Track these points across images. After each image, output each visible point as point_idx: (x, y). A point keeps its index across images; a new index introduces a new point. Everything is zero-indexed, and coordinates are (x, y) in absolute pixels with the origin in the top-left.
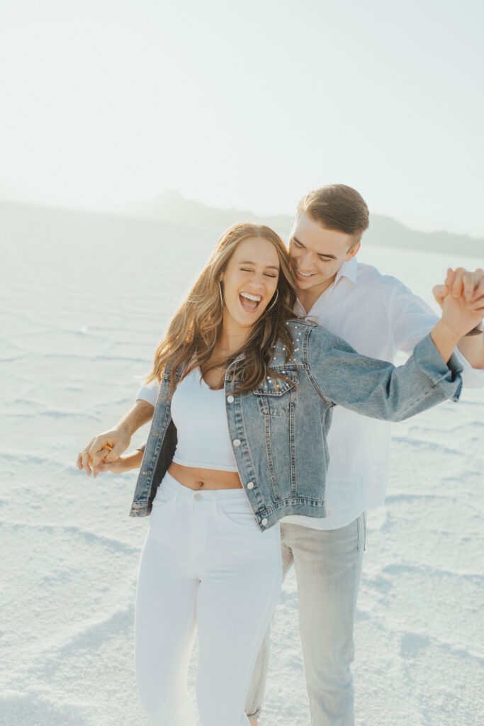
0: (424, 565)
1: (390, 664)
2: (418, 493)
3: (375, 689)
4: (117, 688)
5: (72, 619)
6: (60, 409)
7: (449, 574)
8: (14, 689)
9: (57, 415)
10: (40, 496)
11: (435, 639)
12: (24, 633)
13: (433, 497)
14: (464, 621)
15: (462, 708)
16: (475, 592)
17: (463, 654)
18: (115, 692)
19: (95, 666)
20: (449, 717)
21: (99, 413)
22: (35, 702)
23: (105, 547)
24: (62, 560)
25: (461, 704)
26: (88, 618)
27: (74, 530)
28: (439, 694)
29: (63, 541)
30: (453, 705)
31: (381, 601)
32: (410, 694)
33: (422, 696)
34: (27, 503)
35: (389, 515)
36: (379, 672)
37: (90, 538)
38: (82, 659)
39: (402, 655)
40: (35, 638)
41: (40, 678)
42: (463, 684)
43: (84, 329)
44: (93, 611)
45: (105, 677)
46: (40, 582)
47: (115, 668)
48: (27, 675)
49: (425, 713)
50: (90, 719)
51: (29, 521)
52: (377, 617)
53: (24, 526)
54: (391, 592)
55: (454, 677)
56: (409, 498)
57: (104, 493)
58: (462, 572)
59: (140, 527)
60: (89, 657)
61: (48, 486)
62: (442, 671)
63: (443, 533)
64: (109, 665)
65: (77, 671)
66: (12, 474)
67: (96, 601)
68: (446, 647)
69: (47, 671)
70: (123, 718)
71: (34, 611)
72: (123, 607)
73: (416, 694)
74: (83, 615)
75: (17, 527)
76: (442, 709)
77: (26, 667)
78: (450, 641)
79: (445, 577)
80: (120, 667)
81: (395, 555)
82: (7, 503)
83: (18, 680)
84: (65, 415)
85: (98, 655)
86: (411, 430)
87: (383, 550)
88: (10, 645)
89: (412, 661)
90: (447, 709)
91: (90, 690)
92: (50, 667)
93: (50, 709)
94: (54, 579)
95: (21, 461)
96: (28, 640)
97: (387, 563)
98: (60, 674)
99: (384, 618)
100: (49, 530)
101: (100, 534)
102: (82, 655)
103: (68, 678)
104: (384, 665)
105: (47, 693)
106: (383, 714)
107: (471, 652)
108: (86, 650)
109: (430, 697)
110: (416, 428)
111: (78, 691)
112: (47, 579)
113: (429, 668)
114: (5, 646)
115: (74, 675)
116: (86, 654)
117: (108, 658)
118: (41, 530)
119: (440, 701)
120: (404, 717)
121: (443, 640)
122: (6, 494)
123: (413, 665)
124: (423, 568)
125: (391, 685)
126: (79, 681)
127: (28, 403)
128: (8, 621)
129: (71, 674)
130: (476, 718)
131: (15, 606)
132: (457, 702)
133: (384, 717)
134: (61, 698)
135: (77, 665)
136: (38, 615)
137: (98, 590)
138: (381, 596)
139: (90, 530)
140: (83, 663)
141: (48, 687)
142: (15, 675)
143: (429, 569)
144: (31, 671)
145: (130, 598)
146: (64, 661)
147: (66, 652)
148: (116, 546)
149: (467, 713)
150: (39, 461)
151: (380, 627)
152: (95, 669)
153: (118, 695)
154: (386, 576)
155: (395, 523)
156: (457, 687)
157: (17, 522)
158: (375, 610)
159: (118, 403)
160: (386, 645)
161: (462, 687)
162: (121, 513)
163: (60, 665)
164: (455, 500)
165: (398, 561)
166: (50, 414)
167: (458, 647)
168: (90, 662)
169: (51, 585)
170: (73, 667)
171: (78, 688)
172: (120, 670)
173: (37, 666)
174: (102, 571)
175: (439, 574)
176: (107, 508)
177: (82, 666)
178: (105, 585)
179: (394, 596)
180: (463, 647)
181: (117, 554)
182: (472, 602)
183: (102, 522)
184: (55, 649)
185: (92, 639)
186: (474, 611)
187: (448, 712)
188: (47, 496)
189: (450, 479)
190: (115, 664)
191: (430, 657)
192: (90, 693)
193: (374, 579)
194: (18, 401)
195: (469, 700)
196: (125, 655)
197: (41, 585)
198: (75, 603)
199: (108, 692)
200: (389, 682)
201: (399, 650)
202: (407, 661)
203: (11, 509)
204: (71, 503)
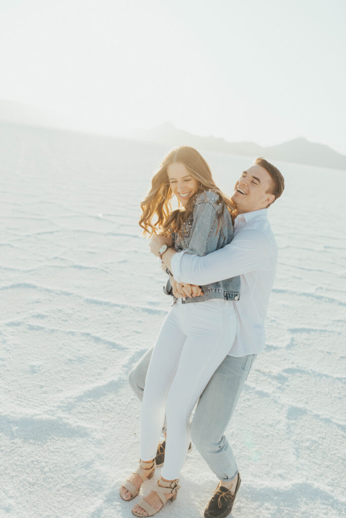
0: (311, 370)
1: (279, 422)
2: (315, 328)
3: (266, 434)
4: (109, 420)
5: (84, 383)
6: (83, 265)
7: (327, 376)
8: (49, 415)
9: (80, 268)
10: (67, 314)
11: (311, 411)
12: (55, 388)
13: (325, 331)
14: (332, 403)
15: (321, 449)
16: (342, 388)
17: (328, 421)
18: (107, 422)
19: (96, 408)
20: (312, 452)
21: (107, 268)
22: (60, 423)
23: (107, 345)
24: (79, 351)
25: (320, 447)
26: (93, 382)
27: (88, 335)
28: (308, 440)
29: (81, 340)
30: (315, 447)
31: (279, 388)
32: (288, 439)
33: (297, 440)
34: (59, 318)
35: (292, 339)
36: (271, 426)
37: (97, 340)
38: (89, 404)
39: (288, 418)
40: (61, 390)
41: (64, 411)
42: (324, 436)
43: (100, 215)
44: (97, 379)
45: (102, 414)
46: (66, 361)
47: (108, 410)
48: (56, 408)
49: (297, 449)
50: (92, 433)
51: (60, 328)
52: (274, 396)
53: (57, 330)
54: (286, 384)
55: (319, 433)
56: (308, 331)
57: (107, 315)
58: (335, 376)
59: (129, 336)
60: (93, 403)
61: (73, 309)
62: (312, 429)
63: (328, 352)
64: (105, 408)
65: (86, 409)
66: (50, 301)
67: (99, 374)
68: (317, 416)
69: (68, 408)
70: (112, 435)
71: (62, 377)
72: (116, 379)
73: (292, 439)
74: (91, 381)
75: (53, 331)
76: (308, 448)
77: (56, 405)
78: (320, 413)
79: (324, 378)
80: (111, 410)
81: (293, 363)
82: (47, 317)
83: (51, 411)
84: (85, 268)
85: (99, 403)
86: (317, 289)
87: (285, 359)
88: (47, 393)
89: (293, 421)
90: (311, 449)
91: (93, 420)
92: (70, 406)
93: (69, 427)
94: (74, 360)
95: (56, 294)
96: (58, 391)
97: (286, 367)
98: (76, 410)
99: (279, 397)
100: (73, 333)
101: (103, 338)
102: (89, 401)
103: (80, 413)
104: (275, 422)
105: (68, 419)
106: (270, 447)
107: (333, 420)
108: (91, 399)
109: (302, 441)
110: (321, 288)
111: (86, 419)
112: (70, 360)
113: (304, 426)
114: (44, 393)
115: (84, 411)
116: (91, 401)
117: (105, 404)
118: (67, 333)
119: (307, 444)
120: (283, 450)
121: (315, 412)
122: (47, 312)
123: (293, 424)
124: (310, 372)
125: (277, 433)
126: (87, 415)
127: (62, 259)
128: (46, 381)
129: (82, 411)
130: (329, 455)
131: (50, 373)
132: (318, 446)
133: (270, 449)
134: (75, 422)
135: (86, 406)
136: (64, 379)
137: (101, 368)
138: (279, 385)
139: (98, 335)
140: (90, 406)
141: (68, 416)
142: (49, 408)
143: (314, 372)
144: (59, 407)
145: (120, 374)
146: (78, 404)
147: (79, 399)
148: (113, 345)
149: (324, 452)
150: (67, 294)
151: (276, 402)
152: (97, 410)
153: (109, 424)
154: (284, 374)
155: (297, 344)
156: (320, 438)
157: (53, 328)
158: (274, 392)
159: (120, 262)
160: (278, 412)
161: (324, 438)
162: (117, 327)
163: (76, 405)
164: (339, 334)
165: (294, 366)
166: (76, 267)
167: (325, 417)
168: (94, 406)
169: (72, 363)
170: (83, 407)
171: (85, 418)
172: (111, 411)
173: (62, 405)
174: (104, 358)
175: (320, 375)
176: (109, 323)
177: (88, 407)
178: (104, 366)
179: (288, 386)
180: (328, 417)
181: (114, 350)
182: (340, 393)
183: (105, 331)
184: (73, 397)
185: (96, 394)
186: (340, 398)
187: (312, 450)
188: (72, 314)
189: (338, 321)
190: (108, 408)
191: (306, 421)
192: (93, 421)
193: (276, 375)
194: (56, 258)
195: (326, 445)
196: (115, 404)
197: (66, 363)
198: (87, 374)
199: (104, 421)
200: (277, 431)
201: (286, 415)
202: (291, 422)
203: (49, 321)
204: (87, 319)
